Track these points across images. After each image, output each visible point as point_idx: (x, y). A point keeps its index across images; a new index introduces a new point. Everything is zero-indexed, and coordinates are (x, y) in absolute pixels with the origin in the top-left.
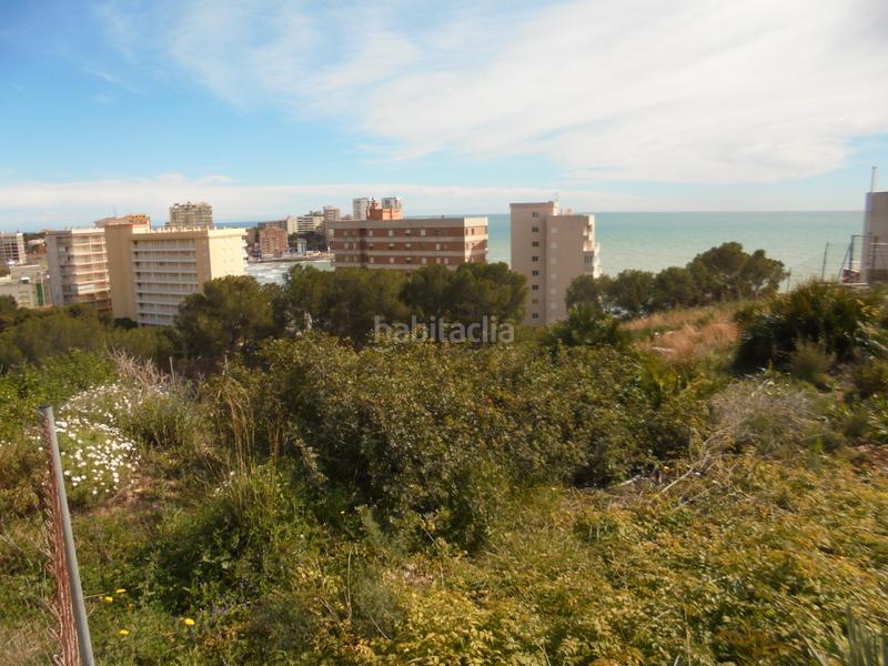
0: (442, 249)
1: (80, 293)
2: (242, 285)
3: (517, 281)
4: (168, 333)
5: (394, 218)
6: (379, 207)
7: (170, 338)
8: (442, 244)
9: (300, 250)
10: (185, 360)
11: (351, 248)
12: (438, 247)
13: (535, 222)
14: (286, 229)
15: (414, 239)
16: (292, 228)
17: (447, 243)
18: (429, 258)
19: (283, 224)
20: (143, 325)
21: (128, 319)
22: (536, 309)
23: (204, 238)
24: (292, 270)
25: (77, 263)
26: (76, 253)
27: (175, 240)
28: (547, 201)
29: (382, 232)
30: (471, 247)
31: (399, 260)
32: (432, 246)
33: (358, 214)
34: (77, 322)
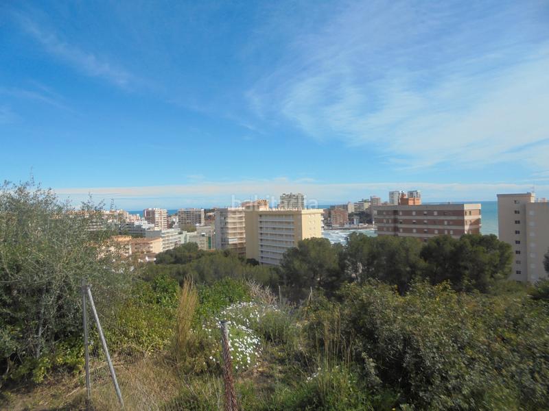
0: (449, 224)
1: (230, 243)
2: (320, 243)
3: (503, 247)
4: (276, 270)
5: (416, 204)
6: (406, 197)
7: (277, 273)
8: (449, 221)
9: (355, 223)
10: (285, 286)
11: (388, 222)
12: (446, 223)
13: (516, 207)
14: (347, 209)
15: (429, 218)
16: (351, 209)
17: (451, 220)
18: (439, 230)
19: (345, 207)
20: (262, 263)
21: (254, 260)
22: (519, 267)
23: (299, 214)
24: (351, 235)
25: (229, 226)
26: (229, 220)
27: (282, 215)
28: (526, 193)
29: (408, 213)
30: (469, 223)
31: (419, 231)
32: (441, 222)
33: (392, 201)
34: (228, 260)
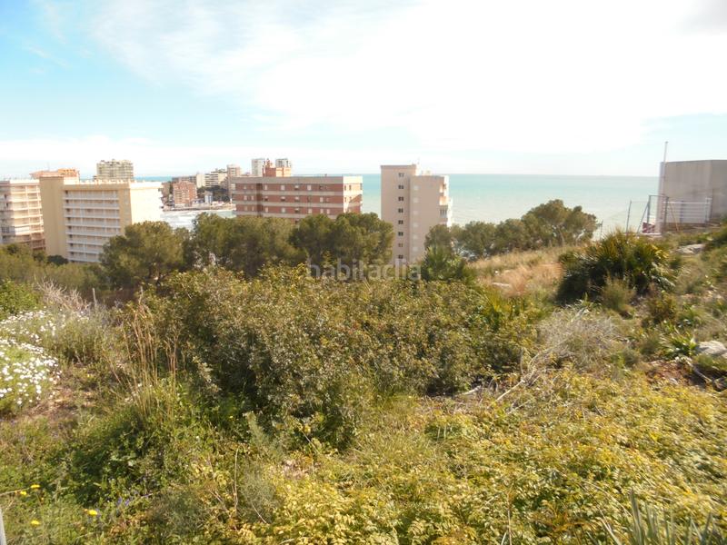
0: (325, 202)
1: (17, 234)
2: (158, 229)
3: (384, 227)
4: (94, 269)
5: (285, 176)
6: (273, 166)
7: (96, 273)
8: (325, 197)
9: (207, 200)
10: (109, 291)
11: (249, 199)
12: (321, 200)
13: (401, 181)
14: (195, 183)
15: (302, 193)
16: (201, 183)
17: (329, 197)
18: (314, 209)
19: (193, 179)
20: (73, 261)
21: (60, 256)
22: (401, 251)
23: (126, 189)
24: (200, 217)
25: (14, 208)
26: (13, 199)
27: (101, 191)
28: (410, 164)
29: (275, 187)
30: (348, 200)
31: (289, 210)
32: (316, 199)
33: (256, 172)
34: (13, 259)
